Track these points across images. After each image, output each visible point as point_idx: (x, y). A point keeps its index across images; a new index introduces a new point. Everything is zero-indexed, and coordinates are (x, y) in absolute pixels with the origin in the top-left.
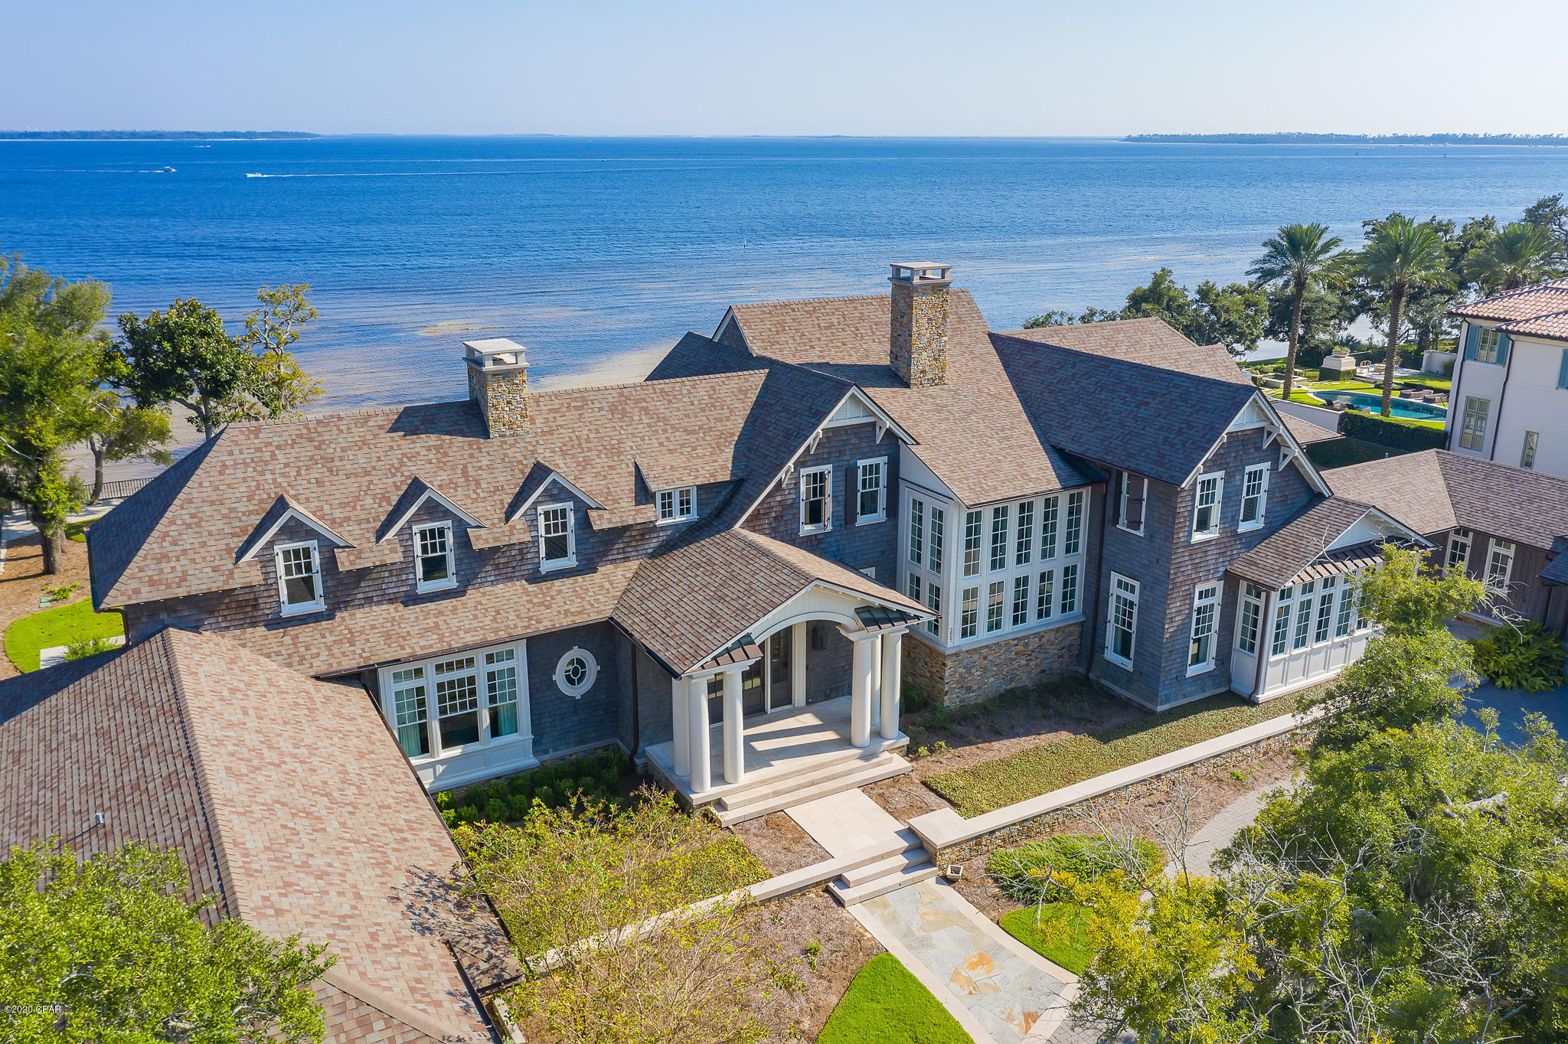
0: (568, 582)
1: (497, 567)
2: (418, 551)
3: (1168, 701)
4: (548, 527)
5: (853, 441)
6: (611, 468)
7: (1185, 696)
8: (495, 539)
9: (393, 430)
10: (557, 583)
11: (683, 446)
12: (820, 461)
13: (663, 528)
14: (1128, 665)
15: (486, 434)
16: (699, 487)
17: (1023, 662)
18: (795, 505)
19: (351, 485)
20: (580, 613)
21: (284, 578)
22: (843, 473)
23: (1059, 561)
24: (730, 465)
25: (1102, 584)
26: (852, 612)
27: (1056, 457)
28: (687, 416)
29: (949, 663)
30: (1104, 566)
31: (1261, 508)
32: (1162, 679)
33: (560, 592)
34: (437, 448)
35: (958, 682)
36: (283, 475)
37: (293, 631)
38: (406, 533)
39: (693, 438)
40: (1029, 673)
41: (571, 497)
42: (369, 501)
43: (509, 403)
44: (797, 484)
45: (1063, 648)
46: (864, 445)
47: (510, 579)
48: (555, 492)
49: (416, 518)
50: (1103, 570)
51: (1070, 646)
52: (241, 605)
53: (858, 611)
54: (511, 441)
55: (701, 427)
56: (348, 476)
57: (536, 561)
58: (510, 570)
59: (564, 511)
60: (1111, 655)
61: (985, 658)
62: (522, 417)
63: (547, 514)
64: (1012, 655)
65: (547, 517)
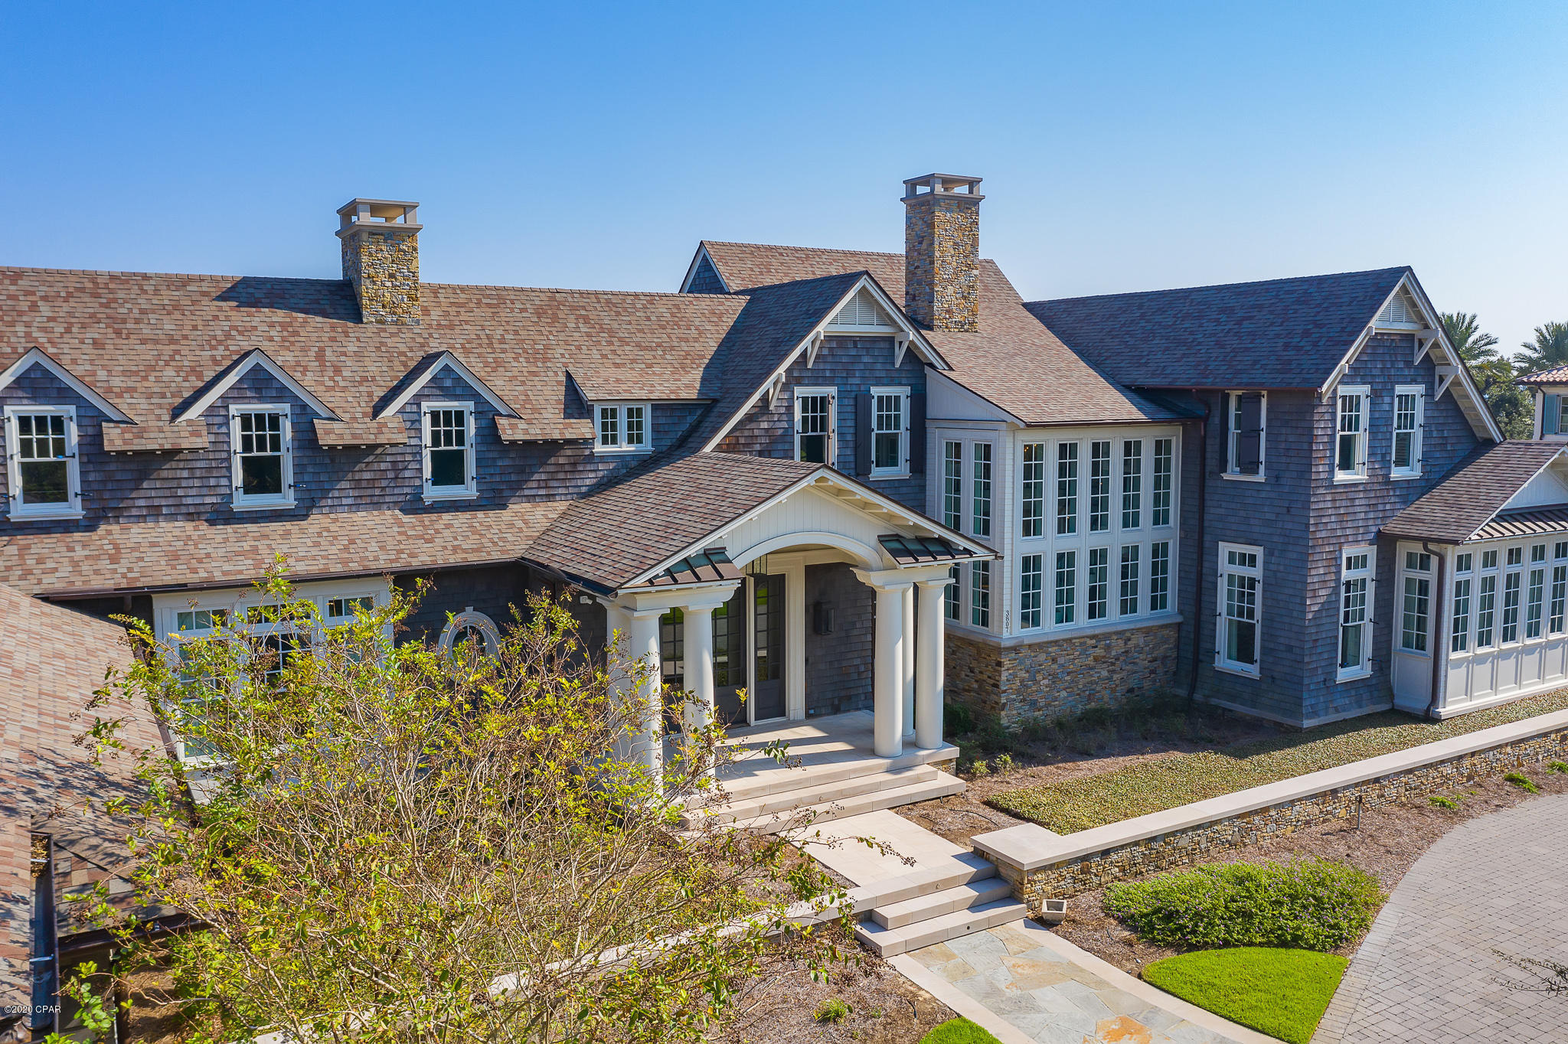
0: (461, 519)
1: (357, 484)
2: (237, 444)
3: (1315, 714)
4: (435, 436)
5: (866, 359)
6: (534, 374)
7: (1337, 710)
9: (223, 298)
10: (446, 517)
11: (633, 361)
12: (820, 381)
13: (603, 458)
14: (1253, 671)
15: (357, 317)
16: (659, 407)
17: (1105, 673)
18: (788, 434)
19: (147, 353)
20: (474, 550)
21: (17, 458)
22: (852, 402)
23: (1145, 536)
24: (698, 385)
25: (1206, 564)
26: (874, 541)
28: (642, 331)
29: (1006, 663)
30: (1207, 538)
31: (1417, 450)
32: (1306, 681)
33: (448, 526)
34: (284, 326)
35: (1018, 692)
36: (44, 329)
37: (22, 541)
38: (217, 415)
39: (648, 355)
40: (1113, 691)
41: (475, 396)
42: (169, 372)
43: (392, 276)
44: (790, 408)
45: (1155, 660)
46: (879, 366)
47: (376, 505)
48: (448, 383)
49: (235, 393)
50: (1207, 544)
51: (1165, 657)
53: (883, 539)
54: (393, 329)
55: (659, 345)
56: (143, 342)
57: (417, 482)
58: (377, 492)
59: (460, 415)
60: (1225, 662)
61: (1054, 660)
62: (410, 298)
63: (435, 416)
64: (1090, 661)
65: (435, 420)
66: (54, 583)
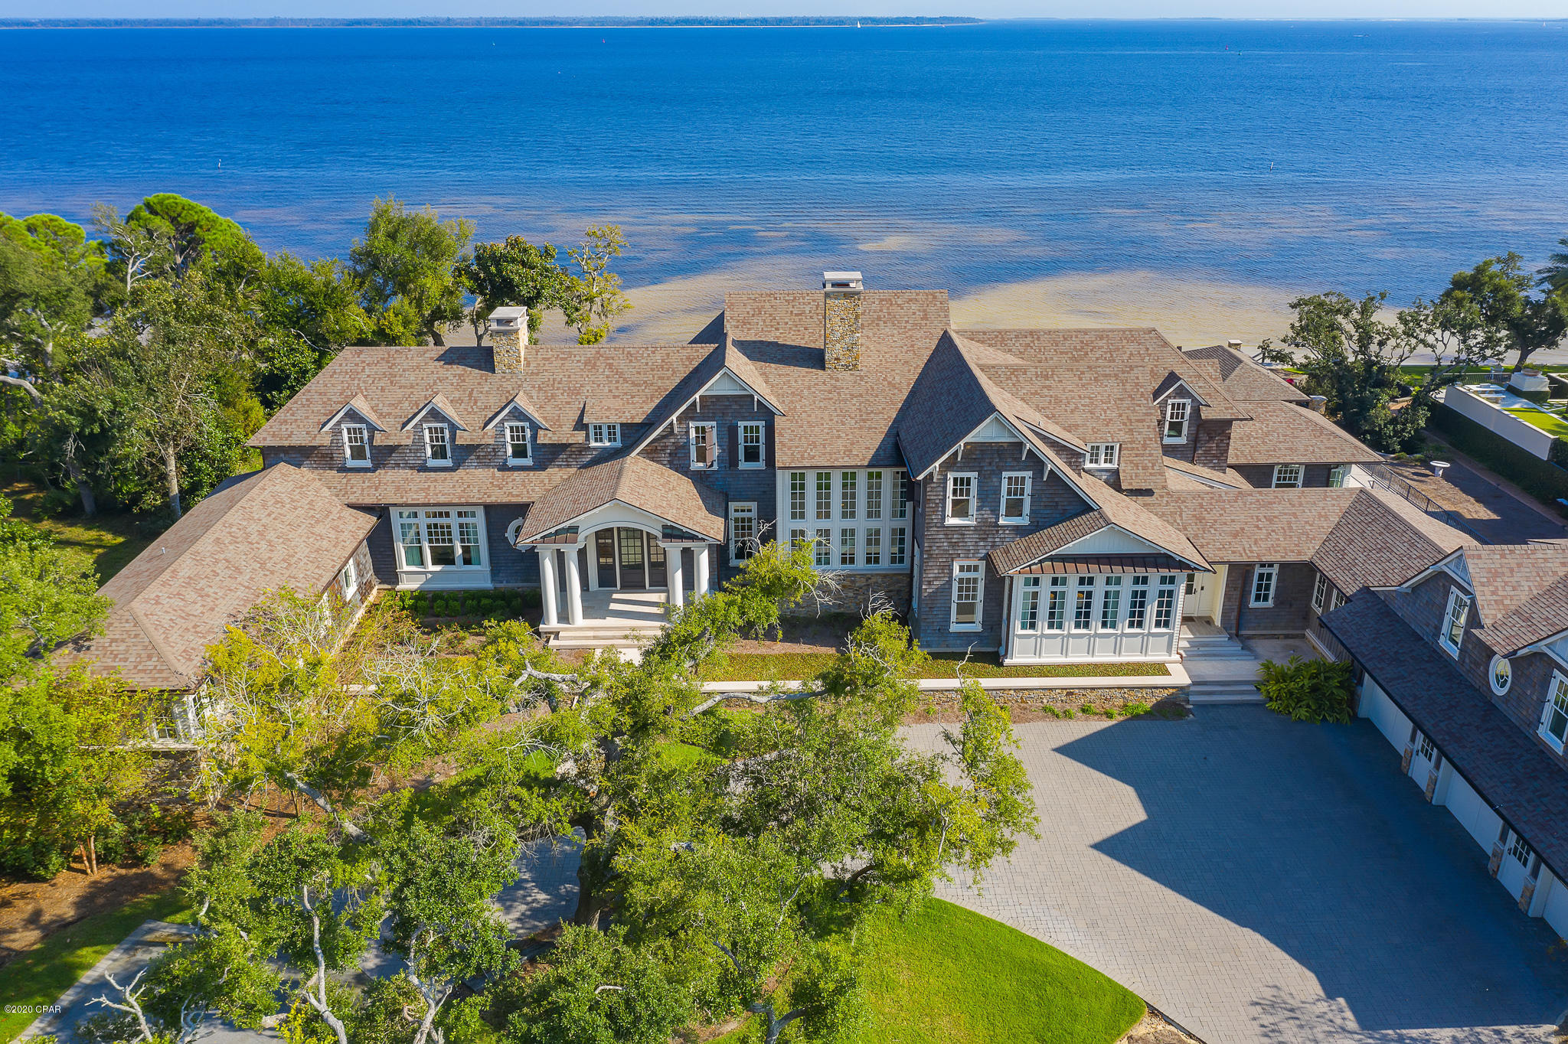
0: (523, 474)
1: (478, 457)
2: (427, 440)
3: (929, 646)
4: (512, 437)
5: (734, 407)
7: (947, 646)
8: (471, 440)
9: (438, 360)
10: (516, 474)
11: (626, 394)
12: (705, 418)
13: (595, 449)
15: (493, 371)
16: (622, 425)
18: (686, 446)
19: (400, 393)
20: (518, 496)
21: (348, 444)
22: (726, 429)
23: (885, 524)
24: (650, 411)
26: (660, 527)
27: (891, 440)
28: (639, 373)
31: (1027, 508)
32: (923, 628)
33: (514, 480)
34: (461, 375)
36: (364, 382)
37: (350, 475)
38: (418, 429)
39: (635, 389)
41: (529, 420)
42: (406, 404)
43: (508, 352)
44: (687, 432)
45: (891, 591)
46: (744, 410)
47: (488, 466)
48: (517, 414)
49: (424, 419)
51: (899, 591)
52: (324, 456)
53: (664, 527)
54: (508, 376)
55: (645, 382)
56: (400, 387)
57: (505, 457)
58: (486, 460)
59: (522, 428)
62: (517, 361)
63: (511, 428)
65: (512, 430)
66: (353, 499)
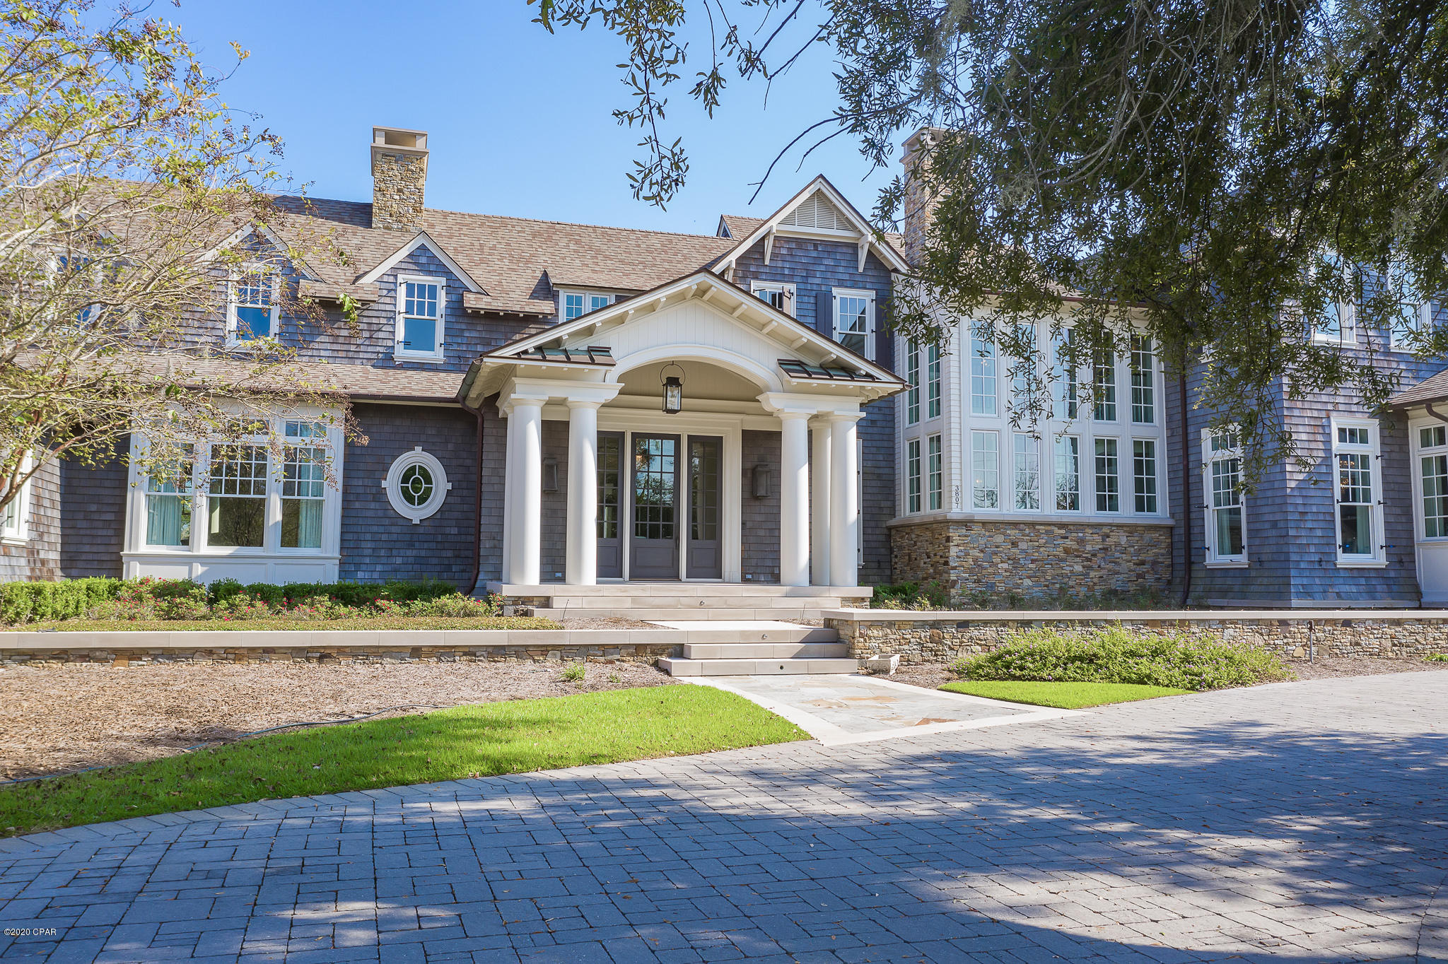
1: (335, 339)
2: (233, 295)
4: (409, 305)
5: (827, 262)
8: (331, 293)
14: (1242, 560)
15: (367, 223)
17: (1078, 568)
20: (422, 390)
22: (812, 300)
23: (1124, 430)
25: (1192, 458)
26: (774, 364)
29: (956, 539)
30: (1191, 429)
32: (1294, 557)
33: (408, 377)
35: (971, 571)
40: (1090, 589)
41: (447, 273)
43: (400, 191)
45: (1142, 563)
46: (841, 269)
47: (352, 359)
50: (1191, 437)
53: (782, 363)
54: (397, 234)
57: (390, 343)
58: (353, 348)
59: (433, 289)
60: (1215, 558)
61: (1014, 544)
62: (415, 210)
63: (410, 288)
64: (1059, 552)
65: (410, 292)
